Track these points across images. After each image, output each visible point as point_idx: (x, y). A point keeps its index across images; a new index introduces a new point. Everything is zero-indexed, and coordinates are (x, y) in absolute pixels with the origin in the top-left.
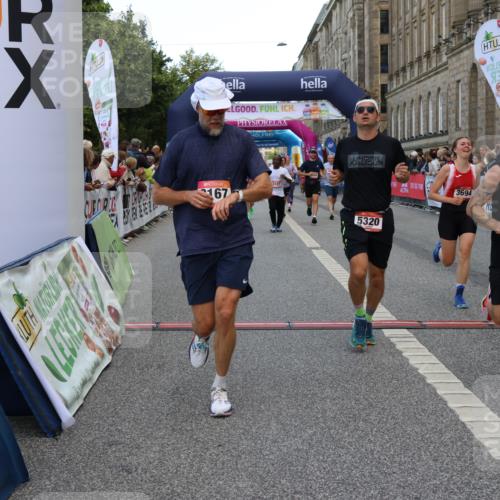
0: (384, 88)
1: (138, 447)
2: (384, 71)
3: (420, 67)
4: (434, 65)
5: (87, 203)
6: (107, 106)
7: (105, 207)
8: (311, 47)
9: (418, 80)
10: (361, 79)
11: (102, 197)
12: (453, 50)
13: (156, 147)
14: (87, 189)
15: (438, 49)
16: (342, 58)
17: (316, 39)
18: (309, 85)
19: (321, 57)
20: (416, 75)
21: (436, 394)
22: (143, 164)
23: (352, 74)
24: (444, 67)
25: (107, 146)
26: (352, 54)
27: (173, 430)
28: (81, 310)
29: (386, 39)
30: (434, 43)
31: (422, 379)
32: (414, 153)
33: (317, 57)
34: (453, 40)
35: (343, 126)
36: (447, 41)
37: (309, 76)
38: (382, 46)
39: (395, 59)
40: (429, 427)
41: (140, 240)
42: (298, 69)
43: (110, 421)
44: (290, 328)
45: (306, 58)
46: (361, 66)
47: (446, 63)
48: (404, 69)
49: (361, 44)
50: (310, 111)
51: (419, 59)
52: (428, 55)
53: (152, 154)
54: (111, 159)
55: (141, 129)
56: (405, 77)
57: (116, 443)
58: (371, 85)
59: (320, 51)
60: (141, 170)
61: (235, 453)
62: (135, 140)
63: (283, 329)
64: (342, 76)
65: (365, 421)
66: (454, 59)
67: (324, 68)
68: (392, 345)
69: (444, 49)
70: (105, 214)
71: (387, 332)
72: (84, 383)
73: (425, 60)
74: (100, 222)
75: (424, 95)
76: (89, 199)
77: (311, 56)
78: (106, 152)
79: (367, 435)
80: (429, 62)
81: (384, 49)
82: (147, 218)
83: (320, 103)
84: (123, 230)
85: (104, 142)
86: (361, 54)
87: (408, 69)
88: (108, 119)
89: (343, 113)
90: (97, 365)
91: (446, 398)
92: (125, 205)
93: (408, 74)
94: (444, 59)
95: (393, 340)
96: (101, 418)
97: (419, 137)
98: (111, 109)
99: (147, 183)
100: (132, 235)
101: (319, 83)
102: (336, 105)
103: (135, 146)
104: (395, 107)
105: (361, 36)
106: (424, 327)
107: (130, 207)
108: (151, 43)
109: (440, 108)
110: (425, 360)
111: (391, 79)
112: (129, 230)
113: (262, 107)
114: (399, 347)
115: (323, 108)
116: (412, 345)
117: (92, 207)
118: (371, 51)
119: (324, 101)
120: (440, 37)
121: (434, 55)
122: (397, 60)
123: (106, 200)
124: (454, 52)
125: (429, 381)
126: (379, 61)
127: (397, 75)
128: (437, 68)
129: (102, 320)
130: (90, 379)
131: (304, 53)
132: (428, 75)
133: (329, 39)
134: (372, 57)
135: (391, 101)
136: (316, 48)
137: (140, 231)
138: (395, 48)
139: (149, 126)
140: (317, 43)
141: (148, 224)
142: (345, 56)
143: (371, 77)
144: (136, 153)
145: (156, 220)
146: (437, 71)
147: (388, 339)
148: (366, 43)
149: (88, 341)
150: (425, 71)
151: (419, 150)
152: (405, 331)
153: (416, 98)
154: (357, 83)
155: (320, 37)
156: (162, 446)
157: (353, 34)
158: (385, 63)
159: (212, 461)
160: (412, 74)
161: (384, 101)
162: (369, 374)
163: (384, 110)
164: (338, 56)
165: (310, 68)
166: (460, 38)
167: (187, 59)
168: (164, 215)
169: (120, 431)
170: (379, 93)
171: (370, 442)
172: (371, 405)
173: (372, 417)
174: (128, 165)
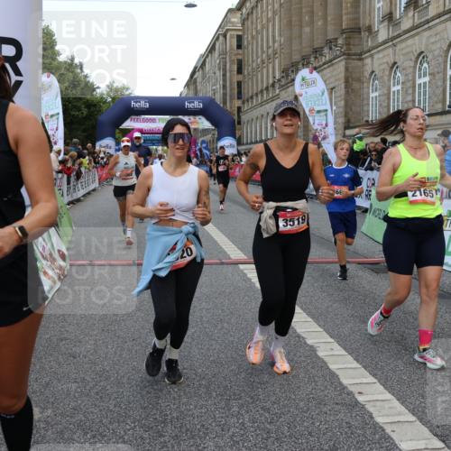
0: (239, 108)
1: (80, 342)
2: (239, 98)
3: (262, 96)
4: (271, 95)
6: (54, 118)
8: (192, 81)
9: (261, 104)
10: (225, 103)
13: (89, 144)
15: (273, 85)
16: (212, 89)
17: (195, 76)
18: (191, 106)
19: (199, 88)
20: (260, 101)
22: (81, 155)
23: (218, 99)
24: (277, 97)
25: (55, 143)
26: (219, 86)
27: (103, 330)
29: (240, 77)
30: (271, 82)
33: (196, 88)
34: (283, 80)
35: (213, 132)
36: (279, 80)
37: (191, 100)
38: (238, 82)
39: (246, 91)
41: (79, 206)
42: (184, 95)
45: (188, 88)
46: (225, 94)
47: (278, 95)
48: (252, 97)
49: (224, 80)
51: (262, 91)
52: (267, 89)
53: (87, 149)
54: (59, 153)
55: (79, 133)
56: (252, 102)
57: (66, 339)
58: (231, 107)
59: (198, 84)
60: (80, 160)
61: (143, 344)
62: (75, 140)
64: (212, 101)
65: (228, 323)
66: (283, 92)
67: (201, 95)
68: (245, 275)
69: (277, 86)
71: (241, 267)
73: (265, 92)
75: (265, 114)
77: (192, 87)
78: (55, 148)
79: (229, 332)
80: (268, 93)
81: (239, 84)
82: (82, 192)
83: (197, 118)
84: (67, 199)
85: (53, 141)
86: (224, 87)
87: (255, 97)
88: (55, 126)
89: (213, 124)
92: (69, 183)
93: (254, 101)
94: (277, 91)
95: (245, 271)
98: (58, 119)
99: (83, 169)
100: (72, 203)
101: (197, 105)
102: (208, 119)
103: (75, 144)
104: (246, 121)
105: (224, 75)
107: (72, 184)
108: (86, 76)
111: (243, 103)
112: (70, 199)
113: (159, 119)
114: (249, 276)
115: (200, 121)
118: (231, 85)
119: (200, 117)
120: (274, 77)
121: (271, 89)
122: (247, 92)
124: (283, 87)
126: (236, 91)
127: (248, 100)
128: (273, 97)
131: (187, 85)
133: (203, 77)
134: (231, 90)
135: (244, 118)
136: (195, 82)
137: (78, 200)
138: (246, 85)
139: (84, 131)
140: (196, 79)
141: (84, 196)
142: (214, 88)
143: (231, 102)
144: (76, 149)
145: (89, 193)
146: (272, 99)
147: (242, 271)
148: (228, 80)
150: (265, 99)
153: (259, 116)
154: (222, 105)
155: (198, 75)
156: (96, 340)
157: (219, 74)
158: (240, 93)
159: (129, 350)
160: (257, 101)
161: (239, 117)
162: (230, 293)
163: (239, 123)
164: (209, 88)
165: (191, 94)
166: (287, 79)
167: (110, 87)
168: (94, 190)
169: (67, 331)
170: (236, 112)
171: (231, 336)
172: (231, 313)
173: (232, 320)
174: (71, 157)
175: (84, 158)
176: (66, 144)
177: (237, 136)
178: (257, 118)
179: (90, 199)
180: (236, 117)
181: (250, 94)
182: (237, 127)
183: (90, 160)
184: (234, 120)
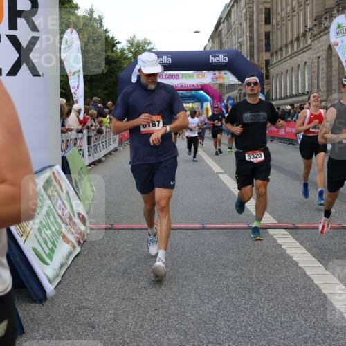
0: (267, 62)
1: (99, 311)
2: (267, 50)
3: (292, 47)
4: (302, 46)
5: (63, 141)
6: (76, 75)
7: (75, 145)
8: (217, 34)
9: (291, 57)
10: (252, 56)
11: (73, 138)
12: (315, 35)
13: (110, 103)
14: (63, 132)
15: (304, 35)
16: (239, 42)
17: (220, 28)
18: (215, 60)
19: (224, 41)
20: (289, 53)
21: (305, 274)
23: (245, 52)
24: (309, 47)
25: (77, 102)
26: (245, 38)
27: (124, 299)
28: (59, 216)
29: (268, 28)
30: (302, 31)
31: (296, 264)
32: (289, 107)
33: (221, 41)
34: (315, 28)
35: (239, 88)
36: (311, 29)
37: (215, 54)
38: (266, 33)
39: (275, 42)
40: (301, 297)
41: (99, 167)
42: (208, 49)
43: (79, 292)
44: (204, 228)
45: (213, 42)
46: (252, 47)
47: (310, 45)
48: (281, 49)
49: (251, 31)
50: (216, 78)
51: (292, 42)
52: (298, 39)
53: (108, 108)
54: (79, 112)
55: (99, 91)
56: (282, 54)
57: (84, 308)
58: (258, 60)
59: (223, 36)
61: (166, 315)
62: (95, 98)
63: (199, 229)
64: (238, 54)
65: (256, 293)
66: (316, 42)
67: (226, 48)
68: (275, 241)
69: (309, 35)
70: (75, 150)
71: (271, 231)
72: (62, 266)
73: (295, 43)
74: (72, 155)
75: (296, 66)
76: (64, 139)
77: (217, 40)
78: (75, 107)
79: (258, 302)
80: (299, 44)
81: (267, 35)
82: (104, 152)
83: (223, 72)
84: (87, 160)
85: (75, 99)
86: (251, 38)
87: (284, 49)
88: (76, 84)
89: (239, 79)
90: (70, 253)
91: (312, 277)
92: (89, 143)
93: (284, 52)
94: (309, 42)
95: (275, 237)
96: (74, 290)
97: (292, 96)
98: (79, 76)
100: (94, 164)
101: (223, 59)
102: (234, 74)
103: (96, 102)
104: (275, 75)
105: (251, 26)
106: (297, 228)
107: (93, 144)
108: (106, 31)
109: (307, 76)
110: (297, 251)
111: (272, 55)
112: (92, 160)
113: (183, 75)
114: (279, 241)
115: (225, 76)
116: (288, 240)
117: (66, 144)
118: (258, 36)
119: (226, 71)
120: (306, 26)
121: (302, 39)
123: (76, 139)
124: (316, 37)
125: (300, 265)
126: (264, 43)
127: (277, 53)
128: (304, 48)
129: (74, 223)
130: (66, 263)
131: (212, 38)
132: (297, 53)
133: (229, 28)
134: (259, 41)
135: (273, 71)
136: (220, 34)
137: (99, 161)
138: (275, 36)
139: (105, 89)
140: (221, 31)
141: (105, 156)
142: (240, 40)
143: (258, 54)
144: (96, 107)
145: (110, 153)
146: (304, 50)
147: (271, 236)
148: (255, 31)
149: (64, 237)
150: (295, 50)
151: (292, 105)
152: (283, 231)
153: (289, 69)
154: (248, 59)
155: (223, 27)
156: (116, 309)
157: (246, 25)
158: (268, 45)
159: (150, 320)
160: (287, 52)
161: (267, 71)
162: (259, 260)
163: (268, 77)
164: (235, 40)
165: (216, 48)
166: (320, 27)
167: (131, 42)
168: (115, 150)
169: (86, 299)
170: (264, 66)
171: (260, 307)
172: (260, 282)
173: (262, 290)
174: (91, 116)
175: (105, 117)
177: (266, 91)
179: (111, 159)
180: (264, 71)
181: (279, 46)
182: (266, 81)
183: (111, 119)
184: (263, 74)
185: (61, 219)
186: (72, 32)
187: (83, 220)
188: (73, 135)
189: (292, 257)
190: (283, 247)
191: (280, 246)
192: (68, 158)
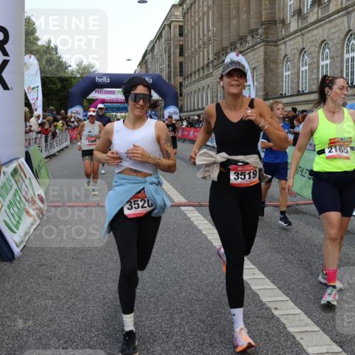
0: (181, 84)
1: (55, 267)
2: (181, 75)
3: (199, 74)
4: (206, 73)
5: (26, 140)
6: (35, 90)
7: (35, 142)
8: (144, 62)
9: (198, 81)
10: (170, 79)
11: (34, 137)
12: (216, 66)
13: (63, 111)
14: (26, 133)
15: (208, 65)
16: (160, 68)
17: (146, 58)
19: (149, 67)
20: (197, 78)
21: (207, 239)
22: (56, 120)
23: (165, 76)
24: (211, 75)
25: (36, 110)
26: (165, 66)
27: (73, 258)
28: (24, 196)
29: (182, 59)
30: (206, 62)
31: (201, 231)
32: (196, 117)
33: (147, 67)
34: (215, 61)
36: (212, 61)
38: (180, 63)
40: (204, 255)
41: (54, 159)
42: (137, 73)
45: (141, 67)
46: (170, 72)
47: (212, 73)
48: (191, 75)
49: (169, 61)
51: (199, 70)
52: (203, 68)
53: (61, 115)
54: (38, 117)
55: (54, 102)
56: (191, 79)
57: (44, 265)
58: (174, 83)
59: (148, 64)
60: (55, 123)
61: (105, 270)
62: (51, 107)
64: (160, 77)
65: (172, 253)
66: (216, 71)
67: (151, 72)
68: (185, 215)
69: (211, 66)
70: (36, 146)
71: (183, 208)
72: (26, 234)
73: (201, 71)
74: (34, 150)
75: (201, 88)
76: (28, 139)
77: (144, 66)
78: (36, 113)
79: (173, 260)
80: (203, 72)
81: (181, 64)
82: (57, 149)
84: (45, 154)
85: (34, 108)
86: (169, 66)
87: (193, 75)
88: (36, 97)
89: (160, 96)
90: (32, 224)
91: (212, 241)
93: (193, 77)
94: (211, 70)
95: (186, 212)
97: (199, 109)
98: (37, 91)
99: (57, 131)
100: (49, 157)
101: (148, 80)
102: (157, 91)
103: (52, 111)
104: (186, 93)
105: (169, 57)
106: (201, 206)
107: (49, 142)
108: (60, 57)
110: (201, 222)
111: (184, 79)
112: (48, 154)
113: (118, 91)
114: (189, 215)
116: (195, 215)
117: (28, 141)
118: (174, 65)
120: (209, 59)
121: (206, 68)
122: (187, 71)
123: (36, 138)
125: (204, 233)
126: (178, 70)
127: (188, 77)
129: (35, 202)
130: (29, 232)
131: (140, 64)
132: (203, 78)
133: (153, 58)
134: (175, 68)
135: (185, 91)
136: (146, 62)
137: (54, 155)
138: (186, 65)
139: (59, 100)
140: (147, 60)
141: (58, 152)
142: (161, 67)
143: (174, 79)
144: (52, 114)
145: (62, 150)
146: (207, 76)
147: (183, 212)
148: (172, 61)
149: (27, 212)
150: (201, 76)
151: (199, 116)
152: (192, 208)
153: (197, 89)
154: (167, 81)
155: (149, 57)
156: (68, 266)
157: (165, 56)
158: (181, 71)
159: (93, 274)
160: (195, 77)
161: (181, 90)
162: (174, 229)
163: (181, 95)
164: (158, 67)
165: (143, 72)
166: (219, 60)
168: (66, 147)
169: (45, 259)
170: (178, 87)
171: (174, 263)
172: (175, 245)
173: (176, 251)
174: (48, 121)
175: (58, 121)
176: (44, 110)
177: (179, 105)
178: (195, 91)
179: (63, 154)
180: (178, 90)
181: (190, 72)
182: (180, 98)
183: (63, 124)
184: (177, 93)
185: (25, 199)
186: (30, 58)
187: (42, 200)
188: (33, 135)
189: (197, 227)
190: (192, 219)
191: (189, 219)
192: (30, 153)
